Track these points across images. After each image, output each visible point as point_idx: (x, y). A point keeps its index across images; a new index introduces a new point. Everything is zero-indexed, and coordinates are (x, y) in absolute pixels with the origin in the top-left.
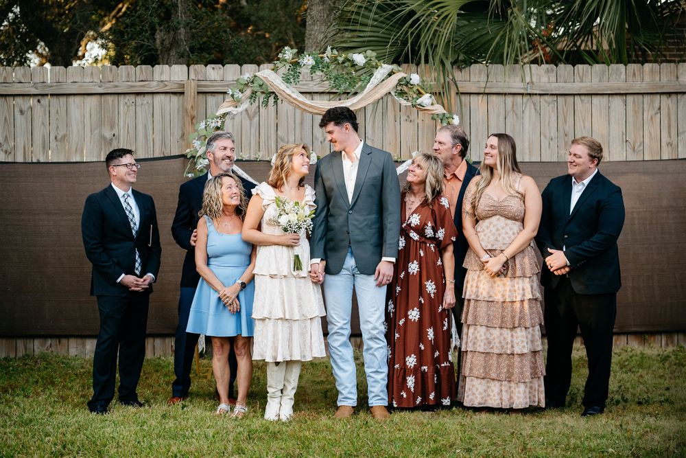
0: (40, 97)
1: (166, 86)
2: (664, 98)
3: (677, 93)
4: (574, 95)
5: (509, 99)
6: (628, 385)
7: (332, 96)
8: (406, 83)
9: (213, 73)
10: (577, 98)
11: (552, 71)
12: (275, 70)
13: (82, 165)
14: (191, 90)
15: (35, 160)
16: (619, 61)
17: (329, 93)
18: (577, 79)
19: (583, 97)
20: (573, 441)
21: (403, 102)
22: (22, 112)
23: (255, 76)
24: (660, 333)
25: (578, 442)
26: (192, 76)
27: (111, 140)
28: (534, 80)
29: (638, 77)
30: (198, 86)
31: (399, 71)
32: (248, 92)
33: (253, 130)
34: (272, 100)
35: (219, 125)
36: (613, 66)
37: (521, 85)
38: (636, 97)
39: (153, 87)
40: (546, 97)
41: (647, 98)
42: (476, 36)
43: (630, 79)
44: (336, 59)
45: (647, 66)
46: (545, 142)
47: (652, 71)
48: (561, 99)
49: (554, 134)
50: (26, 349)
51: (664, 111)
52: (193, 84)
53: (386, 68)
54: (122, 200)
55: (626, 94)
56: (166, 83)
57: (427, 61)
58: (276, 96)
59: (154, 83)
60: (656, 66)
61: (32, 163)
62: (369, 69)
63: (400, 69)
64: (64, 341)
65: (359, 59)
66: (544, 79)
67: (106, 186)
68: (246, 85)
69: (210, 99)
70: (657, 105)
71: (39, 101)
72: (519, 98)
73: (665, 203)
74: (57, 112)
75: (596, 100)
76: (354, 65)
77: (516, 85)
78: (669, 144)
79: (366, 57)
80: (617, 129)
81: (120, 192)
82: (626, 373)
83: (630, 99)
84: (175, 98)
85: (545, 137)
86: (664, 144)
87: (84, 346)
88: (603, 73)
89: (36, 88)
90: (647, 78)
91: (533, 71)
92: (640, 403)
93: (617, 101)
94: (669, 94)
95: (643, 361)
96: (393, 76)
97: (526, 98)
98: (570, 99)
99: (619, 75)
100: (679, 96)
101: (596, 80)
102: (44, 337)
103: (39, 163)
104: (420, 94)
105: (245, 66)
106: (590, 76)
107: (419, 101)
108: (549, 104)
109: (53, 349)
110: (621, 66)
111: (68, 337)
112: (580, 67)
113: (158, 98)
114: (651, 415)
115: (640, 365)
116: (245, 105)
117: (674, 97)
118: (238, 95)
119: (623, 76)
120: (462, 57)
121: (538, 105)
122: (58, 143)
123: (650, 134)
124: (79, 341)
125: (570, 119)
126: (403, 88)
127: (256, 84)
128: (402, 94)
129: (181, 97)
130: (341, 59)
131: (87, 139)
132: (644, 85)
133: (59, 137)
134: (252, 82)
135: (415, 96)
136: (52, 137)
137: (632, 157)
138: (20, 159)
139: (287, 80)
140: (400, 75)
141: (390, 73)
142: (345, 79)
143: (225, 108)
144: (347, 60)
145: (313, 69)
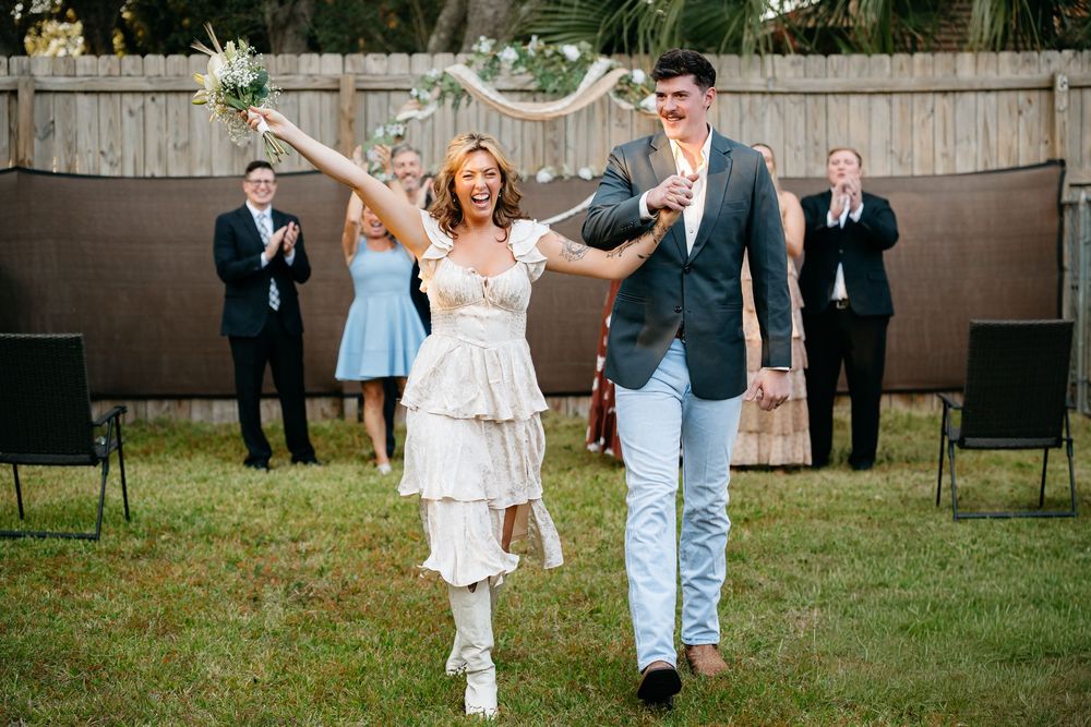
0: (154, 95)
1: (315, 81)
2: (938, 97)
3: (954, 91)
4: (826, 94)
5: (746, 99)
6: (894, 446)
7: (524, 94)
8: (627, 81)
9: (376, 66)
10: (830, 98)
11: (799, 62)
12: (469, 64)
13: (211, 181)
14: (348, 88)
15: (148, 174)
16: (884, 50)
17: (522, 91)
18: (831, 73)
19: (838, 96)
20: (835, 492)
21: (625, 105)
22: (131, 113)
23: (445, 73)
24: (931, 391)
25: (841, 492)
26: (349, 69)
27: (246, 149)
28: (778, 73)
29: (906, 71)
30: (357, 81)
31: (618, 67)
32: (436, 92)
33: (425, 138)
34: (464, 101)
35: (401, 132)
36: (876, 58)
37: (762, 81)
38: (903, 96)
39: (299, 82)
40: (792, 97)
41: (917, 98)
42: (704, 19)
43: (896, 73)
44: (542, 52)
45: (918, 57)
46: (790, 153)
47: (924, 64)
48: (810, 99)
49: (801, 143)
50: (136, 413)
51: (938, 112)
52: (351, 79)
53: (603, 62)
54: (257, 221)
55: (891, 93)
56: (315, 78)
57: (646, 52)
58: (469, 96)
59: (301, 78)
60: (928, 56)
61: (145, 178)
62: (583, 64)
63: (620, 64)
64: (185, 403)
65: (571, 52)
66: (790, 73)
67: (240, 206)
68: (434, 84)
69: (372, 98)
70: (929, 106)
71: (153, 99)
72: (758, 98)
73: (939, 229)
74: (177, 113)
75: (854, 100)
76: (564, 59)
77: (756, 81)
78: (945, 155)
79: (579, 49)
80: (879, 136)
81: (255, 212)
82: (891, 434)
83: (896, 99)
84: (326, 97)
85: (790, 145)
86: (938, 155)
87: (210, 408)
88: (863, 66)
89: (151, 83)
90: (918, 72)
91: (777, 63)
92: (908, 462)
93: (880, 101)
94: (945, 92)
95: (909, 423)
96: (612, 74)
97: (768, 97)
98: (821, 99)
99: (884, 68)
100: (958, 95)
101: (853, 74)
102: (160, 397)
103: (153, 178)
104: (643, 95)
105: (415, 56)
106: (845, 69)
107: (643, 104)
108: (795, 104)
109: (171, 413)
110: (885, 57)
111: (190, 397)
112: (834, 58)
113: (305, 97)
114: (921, 471)
115: (907, 427)
116: (431, 109)
117: (950, 96)
118: (426, 95)
119: (888, 70)
121: (781, 105)
122: (179, 153)
123: (921, 143)
124: (205, 402)
125: (821, 123)
126: (624, 89)
127: (446, 83)
128: (620, 93)
129: (335, 96)
130: (549, 52)
131: (215, 148)
132: (913, 81)
133: (179, 145)
134: (442, 80)
135: (638, 97)
136: (170, 145)
137: (898, 172)
138: (129, 173)
139: (484, 78)
140: (620, 72)
141: (609, 70)
142: (553, 76)
143: (408, 111)
144: (556, 53)
145: (516, 64)
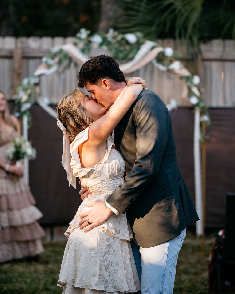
8: (162, 55)
9: (34, 44)
12: (75, 44)
14: (18, 55)
21: (162, 68)
23: (61, 49)
26: (19, 45)
30: (23, 53)
32: (57, 60)
44: (115, 38)
52: (19, 51)
53: (149, 44)
62: (138, 45)
63: (160, 45)
65: (131, 38)
68: (56, 55)
76: (128, 43)
79: (136, 37)
84: (7, 61)
96: (154, 50)
104: (171, 62)
107: (171, 67)
116: (54, 69)
118: (51, 62)
120: (206, 34)
126: (161, 59)
127: (62, 55)
128: (159, 61)
130: (119, 38)
134: (60, 53)
135: (168, 63)
139: (83, 52)
140: (159, 49)
141: (153, 48)
142: (121, 52)
143: (41, 70)
144: (123, 39)
145: (101, 44)
